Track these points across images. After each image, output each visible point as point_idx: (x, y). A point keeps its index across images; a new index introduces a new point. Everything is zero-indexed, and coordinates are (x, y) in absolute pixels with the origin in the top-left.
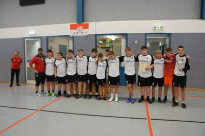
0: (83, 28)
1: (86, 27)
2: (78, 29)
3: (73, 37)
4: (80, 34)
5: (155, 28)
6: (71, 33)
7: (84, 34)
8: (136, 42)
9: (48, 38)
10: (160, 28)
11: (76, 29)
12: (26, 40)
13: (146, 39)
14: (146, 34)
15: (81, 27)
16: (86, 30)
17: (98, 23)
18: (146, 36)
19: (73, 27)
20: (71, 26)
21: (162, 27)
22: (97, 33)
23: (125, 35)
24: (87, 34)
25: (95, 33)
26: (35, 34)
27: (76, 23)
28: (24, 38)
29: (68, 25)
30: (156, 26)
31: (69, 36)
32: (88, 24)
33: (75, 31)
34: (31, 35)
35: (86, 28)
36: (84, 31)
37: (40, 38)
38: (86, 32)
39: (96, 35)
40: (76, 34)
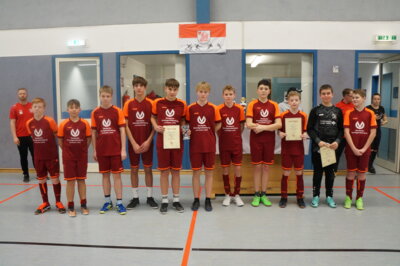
0: (212, 35)
1: (220, 31)
2: (199, 36)
3: (186, 57)
4: (204, 49)
5: (380, 38)
6: (182, 45)
7: (215, 49)
8: (336, 70)
9: (119, 55)
10: (390, 39)
11: (195, 36)
12: (58, 60)
13: (357, 63)
14: (357, 52)
15: (208, 32)
16: (220, 39)
17: (246, 23)
18: (357, 60)
19: (185, 32)
20: (182, 28)
21: (394, 38)
22: (246, 48)
23: (312, 54)
24: (223, 49)
25: (241, 48)
26: (84, 47)
27: (195, 23)
28: (53, 58)
29: (174, 27)
30: (382, 35)
31: (176, 53)
32: (224, 26)
33: (193, 41)
34: (71, 48)
35: (219, 35)
36: (215, 41)
37: (99, 56)
38: (219, 45)
39: (245, 53)
40: (194, 49)
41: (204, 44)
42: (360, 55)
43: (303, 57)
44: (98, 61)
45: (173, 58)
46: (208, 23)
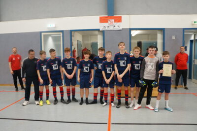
0: (115, 21)
1: (119, 20)
2: (109, 22)
3: (103, 32)
4: (111, 28)
5: (195, 22)
6: (101, 26)
7: (117, 28)
8: (174, 38)
9: (71, 31)
11: (107, 22)
12: (43, 34)
13: (184, 34)
14: (184, 29)
15: (113, 20)
16: (119, 24)
17: (131, 16)
18: (184, 33)
19: (102, 20)
20: (101, 18)
22: (131, 28)
23: (162, 30)
24: (121, 28)
25: (129, 28)
26: (55, 27)
27: (107, 16)
28: (41, 33)
29: (97, 18)
30: (195, 21)
31: (98, 30)
32: (121, 17)
33: (106, 24)
34: (49, 28)
35: (119, 22)
36: (117, 24)
37: (62, 31)
38: (118, 26)
39: (131, 30)
40: (107, 28)
41: (111, 26)
42: (185, 30)
43: (158, 32)
44: (61, 34)
45: (97, 32)
46: (113, 16)
